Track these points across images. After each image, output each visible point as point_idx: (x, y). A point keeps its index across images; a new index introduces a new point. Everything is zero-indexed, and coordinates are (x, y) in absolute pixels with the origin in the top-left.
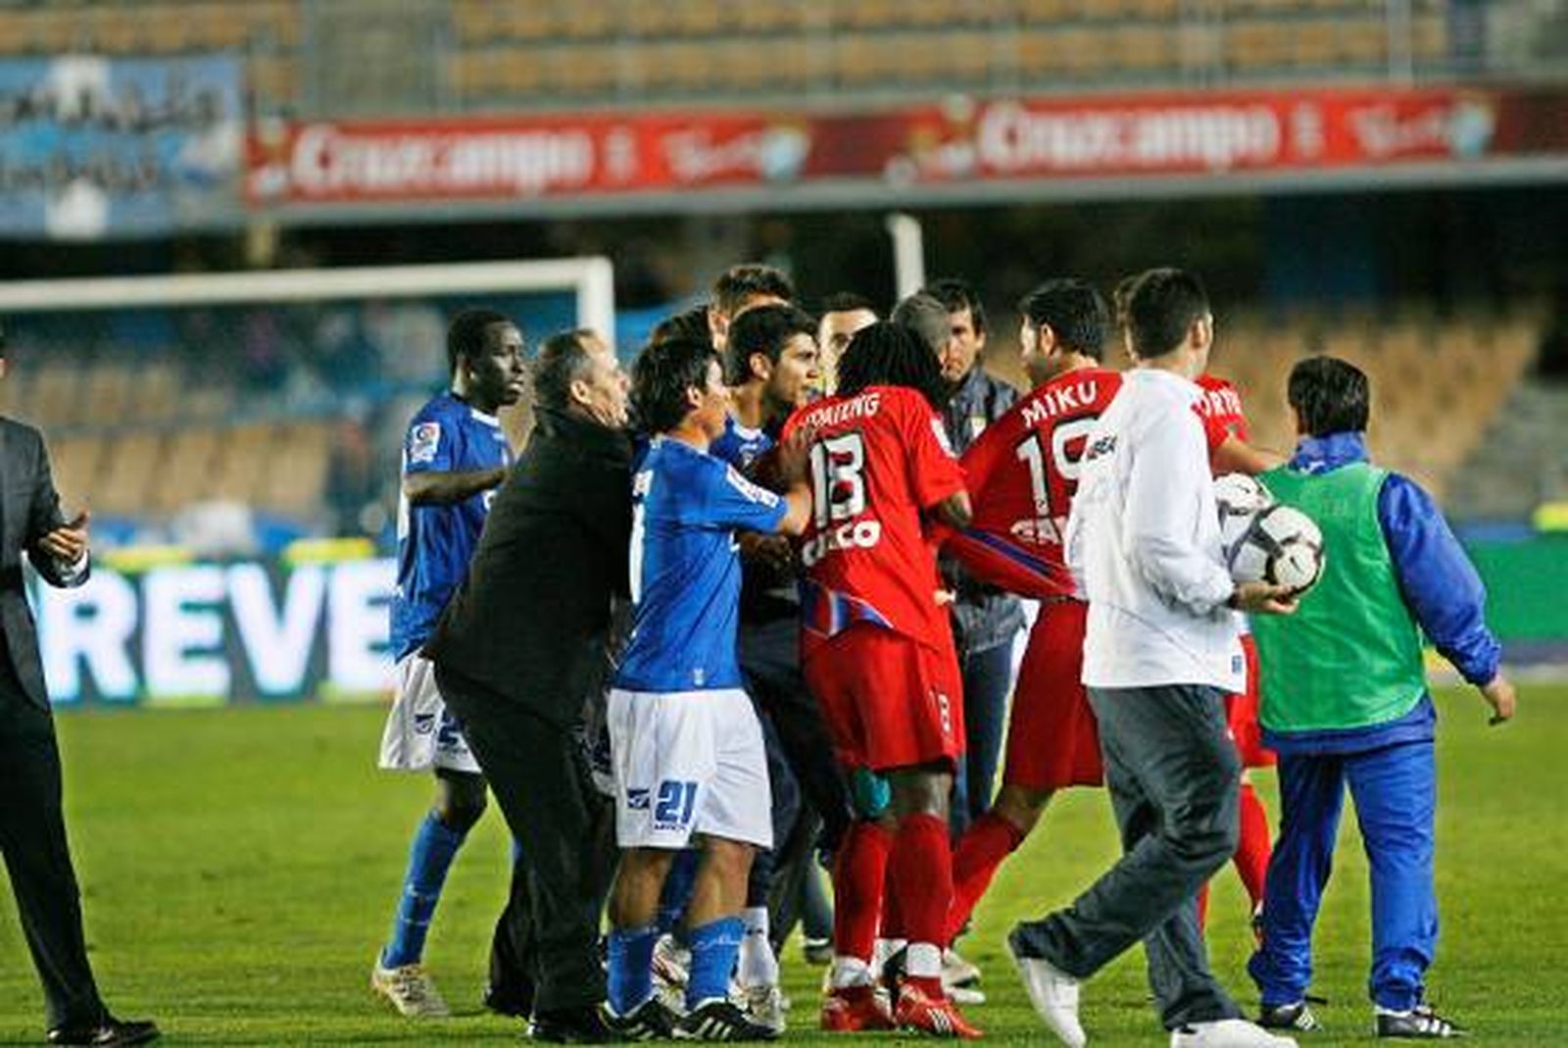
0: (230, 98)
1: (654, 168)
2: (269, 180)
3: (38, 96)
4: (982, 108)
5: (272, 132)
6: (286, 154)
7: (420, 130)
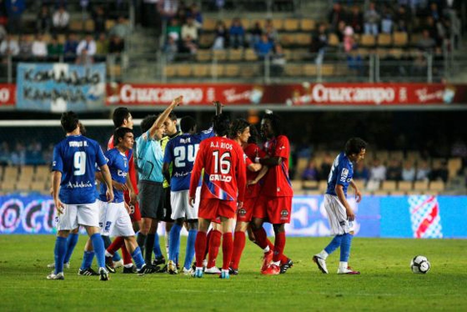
0: (102, 76)
1: (220, 98)
2: (113, 99)
3: (50, 73)
4: (312, 86)
5: (114, 85)
6: (118, 92)
7: (155, 87)
